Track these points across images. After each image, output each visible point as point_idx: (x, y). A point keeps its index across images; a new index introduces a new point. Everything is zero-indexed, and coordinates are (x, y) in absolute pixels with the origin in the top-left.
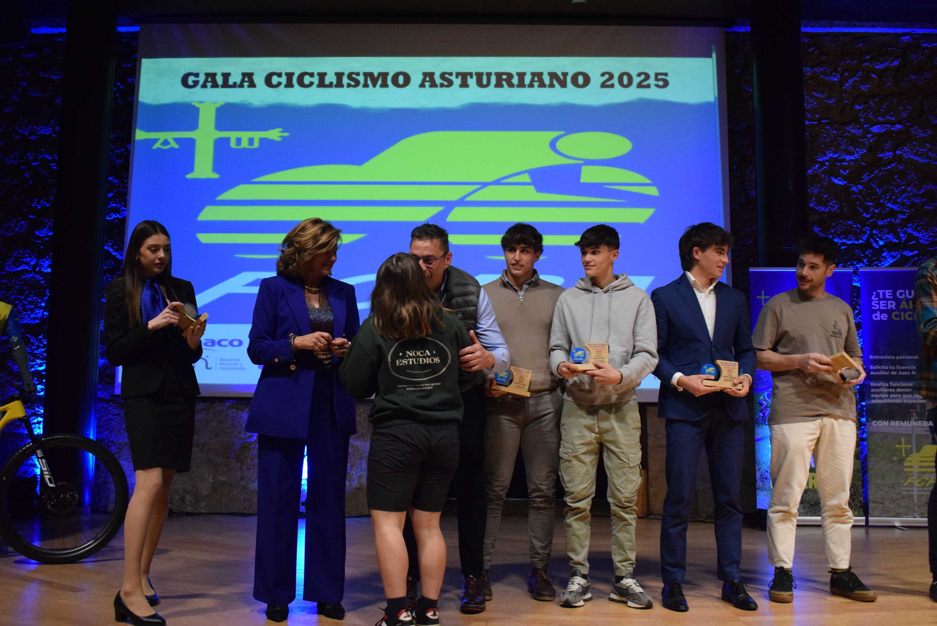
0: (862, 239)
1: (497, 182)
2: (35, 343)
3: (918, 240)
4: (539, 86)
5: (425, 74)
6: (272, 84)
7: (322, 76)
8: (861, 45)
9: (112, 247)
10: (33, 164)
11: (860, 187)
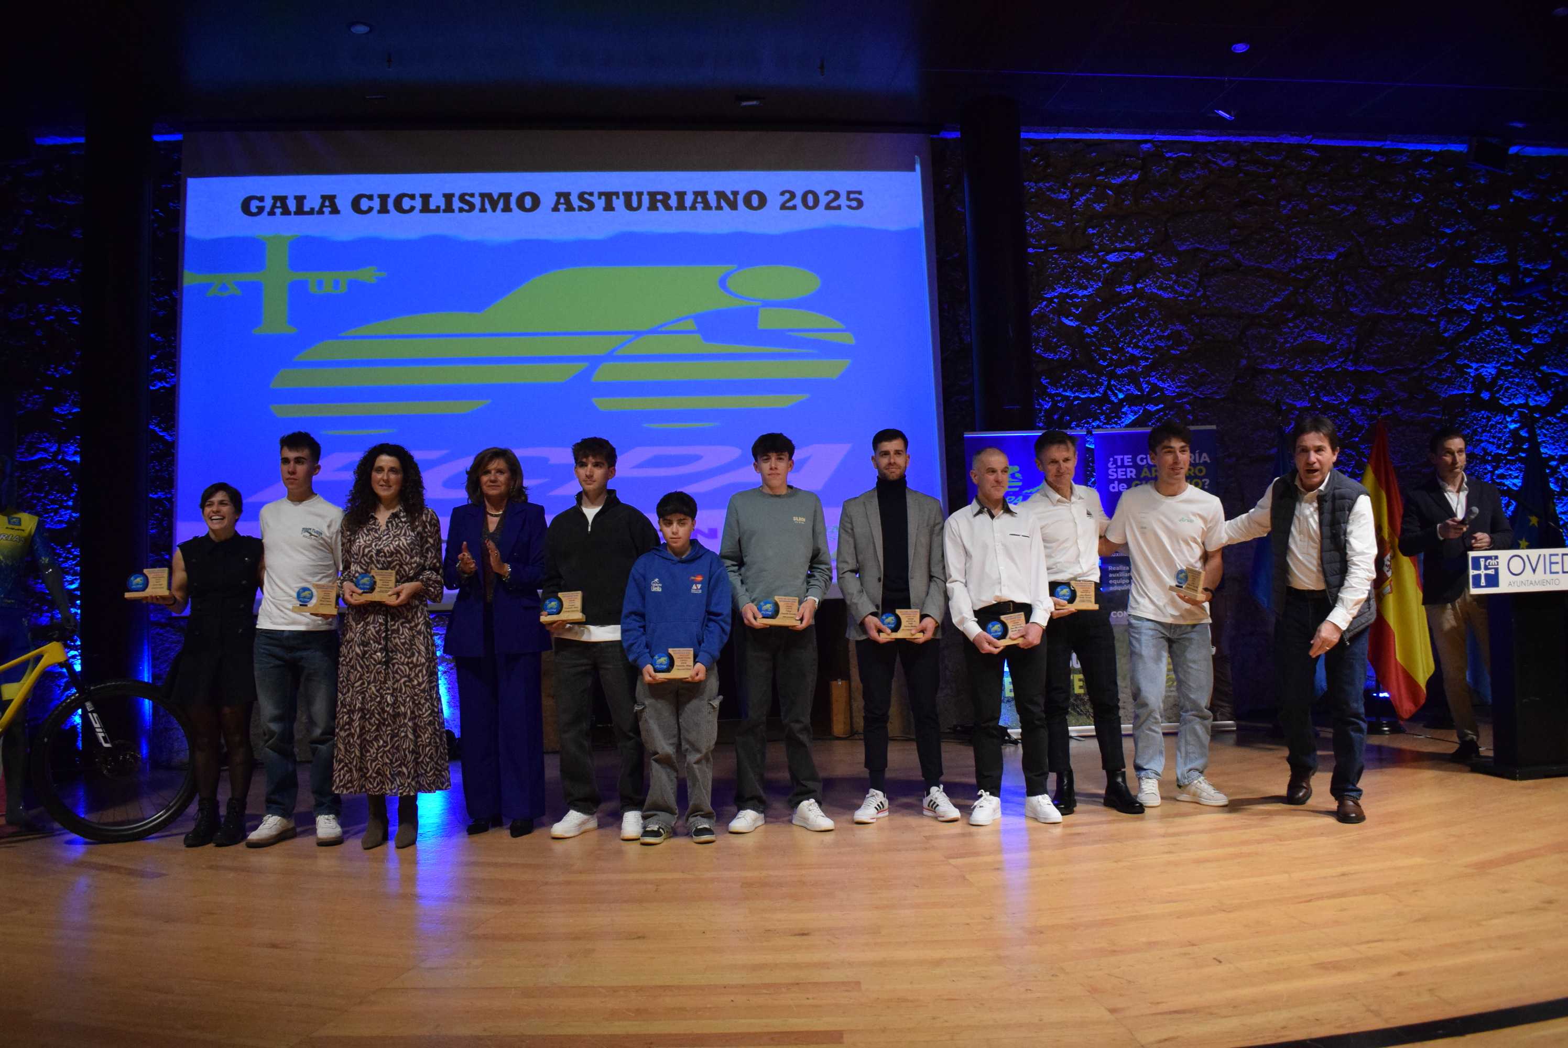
0: (1098, 392)
1: (653, 331)
2: (62, 554)
3: (1163, 393)
4: (704, 209)
5: (559, 195)
6: (360, 209)
7: (426, 198)
8: (1094, 154)
9: (158, 425)
10: (47, 319)
11: (1096, 329)
